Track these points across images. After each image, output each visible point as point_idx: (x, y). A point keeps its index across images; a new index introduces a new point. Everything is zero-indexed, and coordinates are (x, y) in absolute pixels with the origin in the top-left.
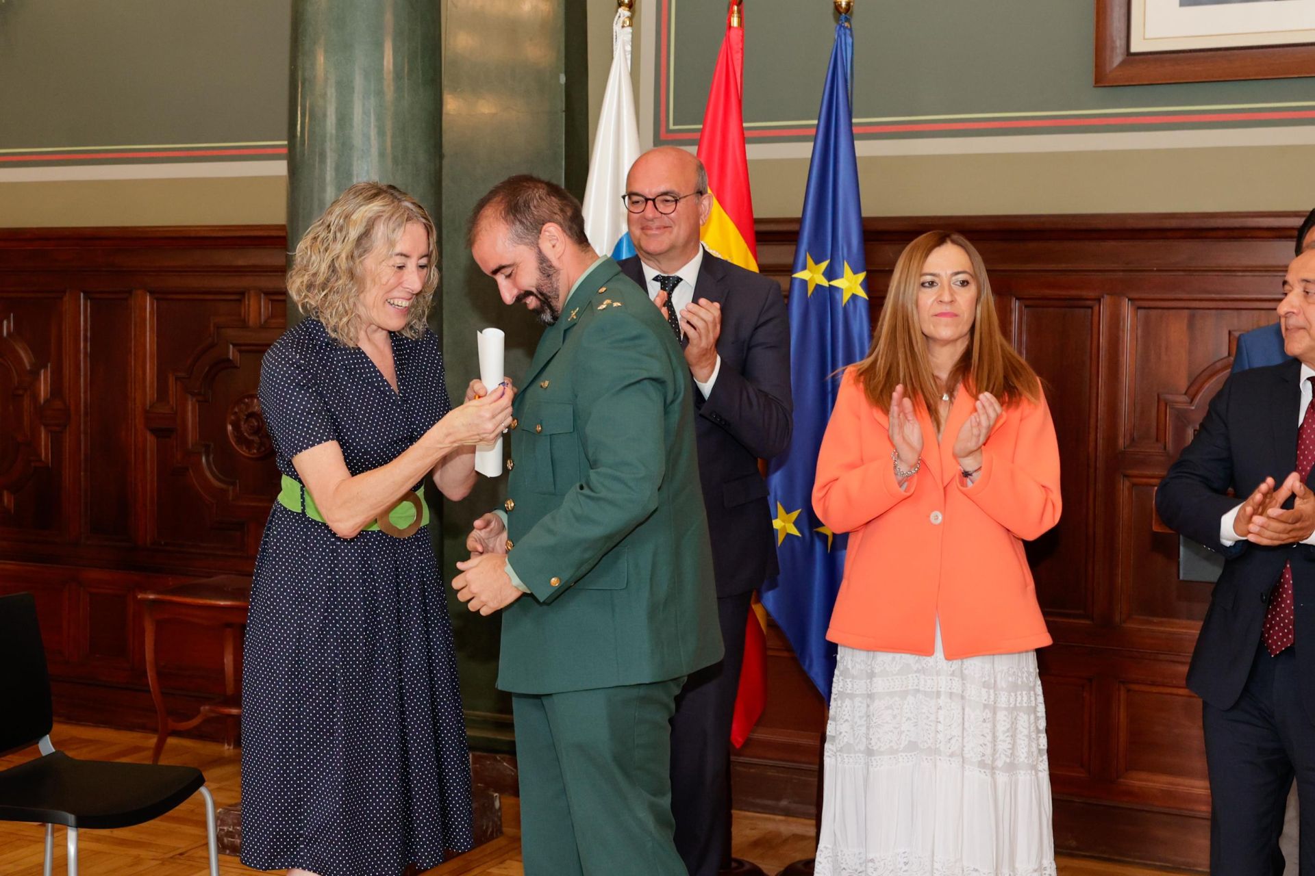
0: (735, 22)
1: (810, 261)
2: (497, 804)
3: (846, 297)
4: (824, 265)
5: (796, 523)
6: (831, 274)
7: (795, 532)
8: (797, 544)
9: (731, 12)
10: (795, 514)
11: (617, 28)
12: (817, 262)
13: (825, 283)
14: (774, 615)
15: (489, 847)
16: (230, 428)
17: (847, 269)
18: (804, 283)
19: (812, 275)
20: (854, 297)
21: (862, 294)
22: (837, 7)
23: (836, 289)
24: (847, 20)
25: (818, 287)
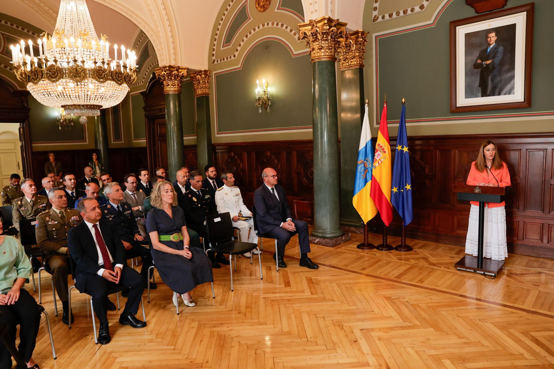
0: (385, 105)
1: (399, 145)
2: (350, 235)
3: (405, 152)
4: (401, 146)
5: (397, 190)
6: (402, 148)
7: (397, 191)
8: (397, 193)
9: (384, 104)
10: (397, 188)
11: (365, 107)
12: (400, 146)
13: (401, 149)
14: (393, 204)
15: (348, 242)
16: (308, 173)
17: (405, 147)
18: (398, 149)
19: (399, 148)
20: (406, 151)
21: (408, 151)
22: (402, 102)
23: (404, 150)
24: (404, 104)
25: (400, 150)
